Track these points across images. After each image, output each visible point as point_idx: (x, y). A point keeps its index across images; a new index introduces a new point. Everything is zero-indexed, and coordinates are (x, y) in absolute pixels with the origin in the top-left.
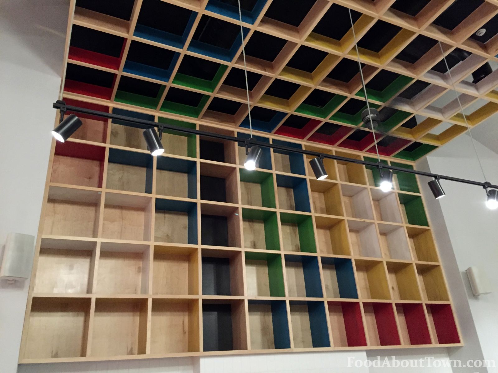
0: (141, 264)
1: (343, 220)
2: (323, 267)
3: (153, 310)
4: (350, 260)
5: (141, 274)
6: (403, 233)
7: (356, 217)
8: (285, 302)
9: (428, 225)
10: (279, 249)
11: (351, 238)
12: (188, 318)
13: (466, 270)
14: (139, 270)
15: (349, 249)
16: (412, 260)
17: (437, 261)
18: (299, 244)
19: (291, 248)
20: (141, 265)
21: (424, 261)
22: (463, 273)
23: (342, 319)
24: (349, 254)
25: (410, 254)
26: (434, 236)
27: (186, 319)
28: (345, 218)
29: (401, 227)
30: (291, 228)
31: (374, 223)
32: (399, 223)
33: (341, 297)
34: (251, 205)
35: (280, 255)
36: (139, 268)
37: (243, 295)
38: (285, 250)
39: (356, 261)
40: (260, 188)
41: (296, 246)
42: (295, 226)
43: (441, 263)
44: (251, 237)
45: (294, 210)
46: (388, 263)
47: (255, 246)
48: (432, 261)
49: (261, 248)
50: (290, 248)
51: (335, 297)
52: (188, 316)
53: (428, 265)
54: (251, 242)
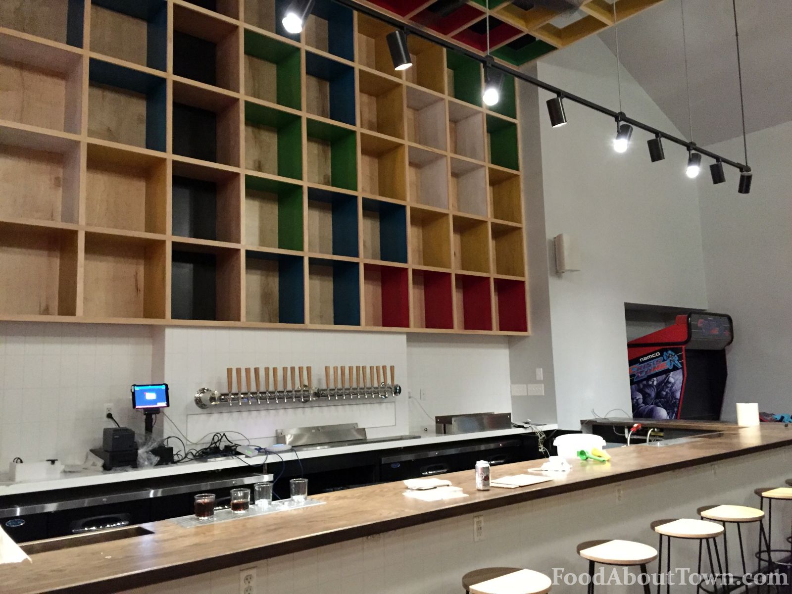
0: (60, 172)
1: (402, 145)
2: (364, 215)
3: (87, 250)
4: (404, 207)
5: (61, 190)
6: (483, 177)
7: (420, 143)
8: (302, 258)
9: (517, 169)
10: (301, 178)
11: (409, 174)
12: (145, 269)
13: (555, 238)
14: (58, 182)
15: (404, 191)
16: (487, 216)
17: (520, 222)
18: (330, 174)
19: (317, 180)
20: (61, 175)
21: (502, 219)
22: (550, 241)
23: (379, 290)
24: (404, 200)
25: (487, 208)
26: (522, 186)
27: (141, 269)
28: (406, 142)
29: (483, 166)
30: (321, 147)
31: (446, 156)
32: (480, 160)
33: (383, 259)
34: (259, 98)
35: (301, 187)
36: (57, 179)
37: (238, 242)
38: (309, 181)
39: (412, 209)
40: (275, 72)
41: (325, 177)
42: (328, 145)
43: (524, 225)
44: (255, 154)
45: (327, 117)
46: (455, 217)
47: (259, 168)
48: (513, 221)
49: (270, 173)
50: (317, 178)
51: (374, 258)
52: (145, 265)
53: (507, 226)
54: (255, 162)
